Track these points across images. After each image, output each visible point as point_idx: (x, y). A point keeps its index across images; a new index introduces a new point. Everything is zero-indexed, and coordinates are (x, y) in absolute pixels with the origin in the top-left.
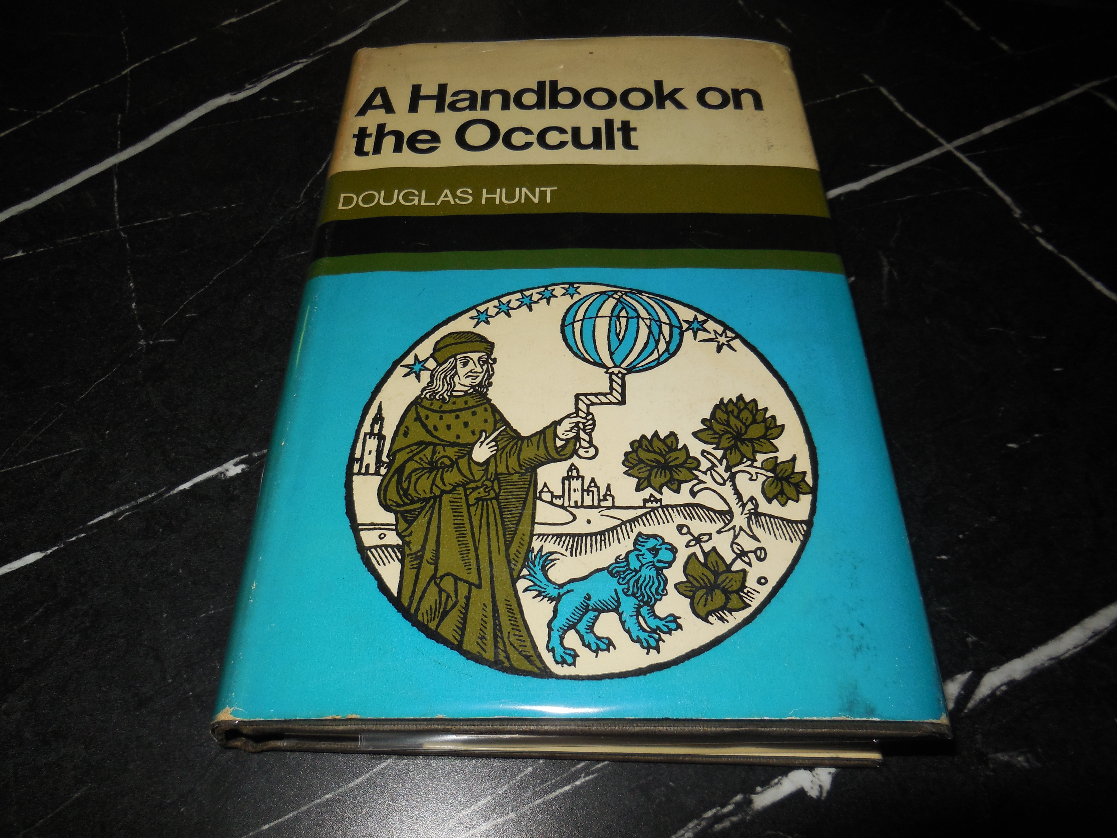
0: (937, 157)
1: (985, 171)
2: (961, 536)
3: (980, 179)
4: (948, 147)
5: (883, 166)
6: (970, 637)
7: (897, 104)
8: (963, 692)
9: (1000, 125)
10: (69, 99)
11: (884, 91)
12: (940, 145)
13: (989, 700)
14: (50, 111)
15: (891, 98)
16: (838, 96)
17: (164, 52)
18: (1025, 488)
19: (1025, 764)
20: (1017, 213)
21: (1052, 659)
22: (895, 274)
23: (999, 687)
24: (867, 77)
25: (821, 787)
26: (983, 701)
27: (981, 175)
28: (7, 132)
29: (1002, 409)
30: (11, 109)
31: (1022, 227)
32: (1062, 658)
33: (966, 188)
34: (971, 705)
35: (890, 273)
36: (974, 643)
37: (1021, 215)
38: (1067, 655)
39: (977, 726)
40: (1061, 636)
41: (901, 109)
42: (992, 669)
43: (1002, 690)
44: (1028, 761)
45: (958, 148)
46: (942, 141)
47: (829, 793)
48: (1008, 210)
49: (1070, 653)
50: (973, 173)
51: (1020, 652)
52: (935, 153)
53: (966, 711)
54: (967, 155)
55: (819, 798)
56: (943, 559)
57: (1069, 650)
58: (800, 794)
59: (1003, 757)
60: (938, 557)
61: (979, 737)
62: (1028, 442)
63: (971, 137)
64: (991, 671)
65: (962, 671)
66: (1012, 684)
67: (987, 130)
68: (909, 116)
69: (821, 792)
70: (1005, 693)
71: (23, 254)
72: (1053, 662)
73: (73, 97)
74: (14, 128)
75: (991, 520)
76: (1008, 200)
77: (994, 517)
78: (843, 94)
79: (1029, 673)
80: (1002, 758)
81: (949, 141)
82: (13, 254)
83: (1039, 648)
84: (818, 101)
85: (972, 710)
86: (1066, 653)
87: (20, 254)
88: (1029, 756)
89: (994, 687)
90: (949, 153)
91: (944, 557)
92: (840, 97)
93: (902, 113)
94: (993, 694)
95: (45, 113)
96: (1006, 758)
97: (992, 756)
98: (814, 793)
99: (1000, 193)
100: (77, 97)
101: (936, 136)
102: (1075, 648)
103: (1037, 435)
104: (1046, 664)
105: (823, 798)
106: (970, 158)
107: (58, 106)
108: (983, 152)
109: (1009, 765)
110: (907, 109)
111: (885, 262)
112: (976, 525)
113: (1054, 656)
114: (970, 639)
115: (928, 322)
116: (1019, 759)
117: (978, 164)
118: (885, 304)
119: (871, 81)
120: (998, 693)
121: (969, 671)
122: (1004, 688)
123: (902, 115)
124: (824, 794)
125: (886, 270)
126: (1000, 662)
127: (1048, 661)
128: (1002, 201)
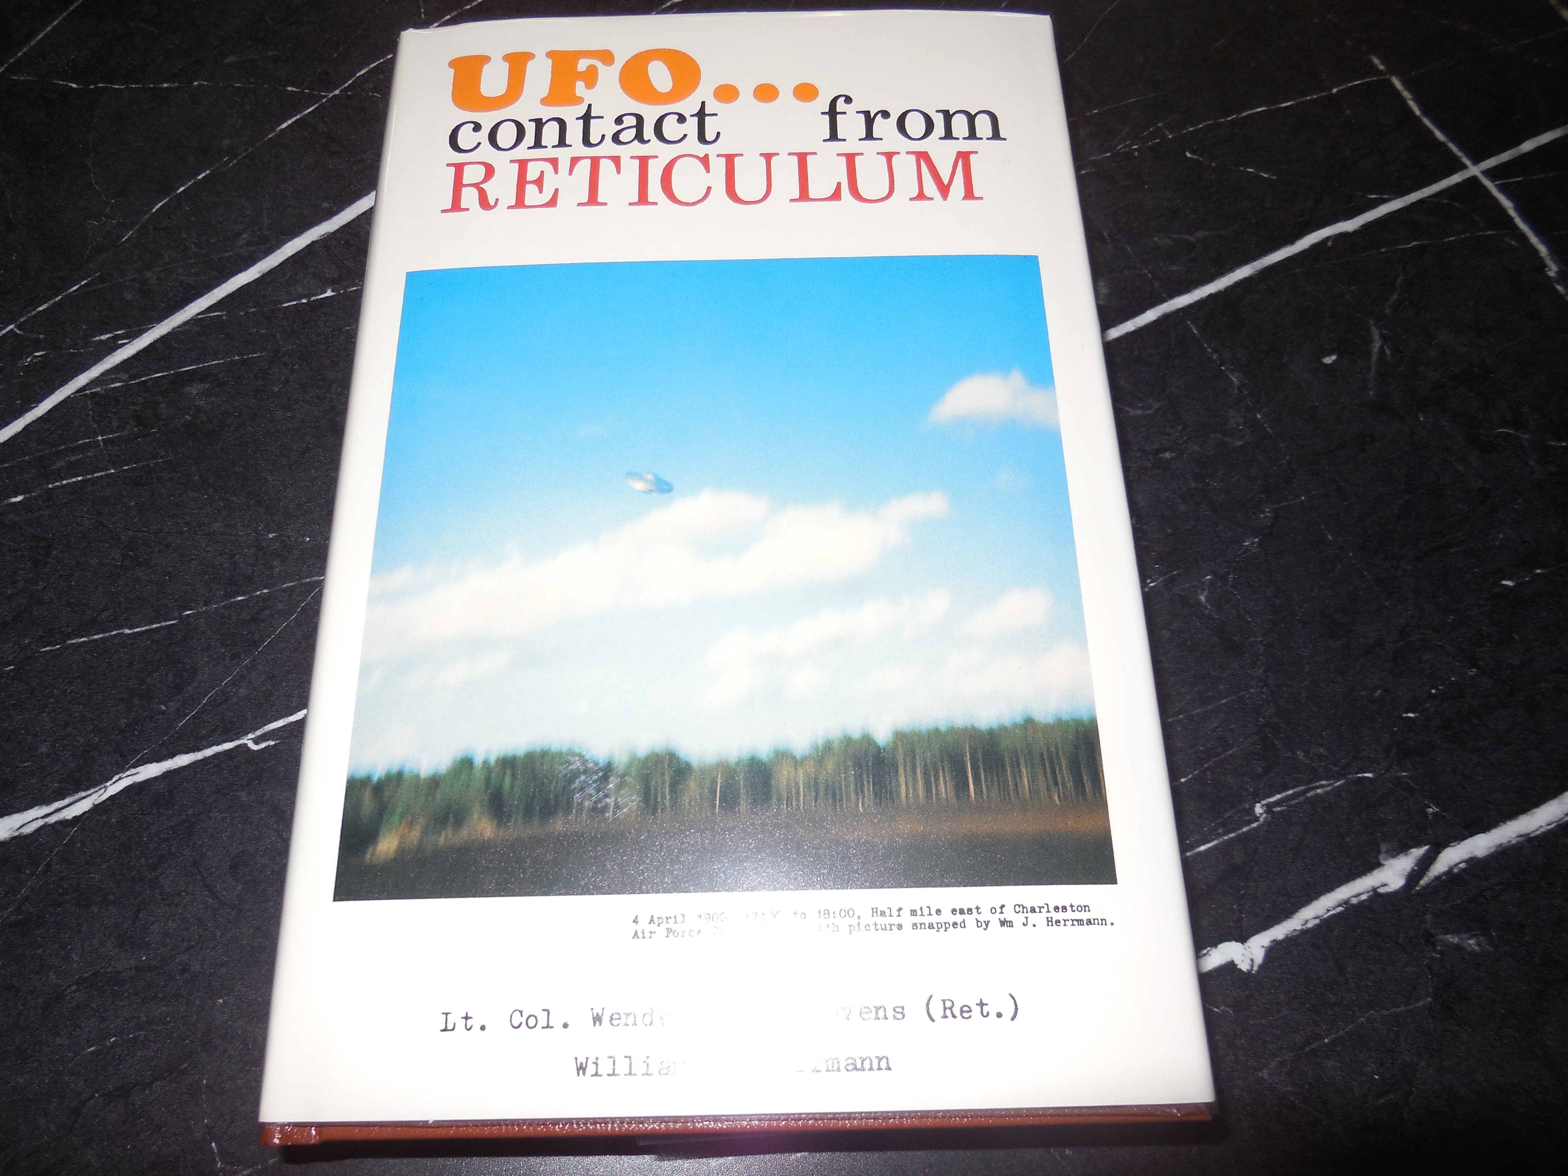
0: (1458, 185)
1: (1517, 209)
2: (1433, 691)
3: (1511, 219)
4: (1474, 170)
5: (1386, 197)
6: (1431, 807)
7: (1412, 104)
8: (1416, 868)
9: (1546, 138)
10: (358, 75)
11: (1397, 83)
12: (1464, 167)
13: (1444, 877)
14: (337, 92)
15: (1406, 94)
16: (1335, 90)
17: (468, 7)
18: (1516, 636)
19: (1477, 948)
20: (1553, 269)
21: (1521, 836)
22: (1388, 352)
23: (1457, 865)
24: (1376, 61)
25: (1252, 960)
26: (1438, 878)
27: (1512, 213)
28: (289, 122)
29: (1501, 536)
30: (290, 89)
31: (1557, 290)
32: (1532, 835)
33: (1490, 232)
34: (1423, 882)
35: (1382, 350)
36: (1433, 814)
37: (1557, 273)
38: (1538, 832)
39: (1427, 905)
40: (1535, 810)
41: (1417, 112)
42: (1452, 844)
43: (1460, 868)
44: (1479, 944)
45: (1487, 173)
46: (1467, 162)
47: (1260, 966)
48: (1542, 266)
49: (1543, 830)
50: (1503, 211)
51: (1485, 827)
52: (1456, 178)
53: (1417, 888)
54: (1497, 183)
55: (1249, 971)
56: (1410, 717)
57: (1541, 827)
58: (1230, 967)
59: (1453, 939)
60: (1404, 715)
61: (1429, 917)
62: (1527, 579)
63: (1505, 156)
64: (1450, 846)
65: (1418, 845)
66: (1473, 862)
67: (1528, 146)
68: (1427, 122)
69: (1252, 966)
70: (1463, 870)
71: (333, 294)
72: (1521, 839)
73: (362, 72)
74: (298, 117)
75: (1470, 673)
76: (1543, 250)
77: (1474, 670)
78: (1342, 88)
79: (1493, 850)
80: (1451, 940)
81: (1476, 161)
82: (322, 294)
83: (1508, 823)
84: (1308, 98)
85: (1424, 888)
86: (1538, 830)
87: (329, 293)
88: (1482, 939)
89: (1452, 864)
90: (1474, 179)
91: (1411, 715)
92: (1338, 92)
93: (1418, 118)
94: (1449, 872)
95: (331, 95)
96: (1456, 940)
97: (1440, 937)
98: (1244, 966)
99: (1534, 240)
100: (368, 72)
101: (1460, 154)
102: (1549, 825)
103: (1538, 571)
104: (1514, 842)
105: (1253, 972)
106: (1502, 188)
107: (346, 85)
108: (1519, 179)
109: (1458, 948)
110: (1426, 112)
111: (1376, 334)
112: (1453, 679)
113: (1523, 833)
114: (1430, 809)
115: (1422, 419)
116: (1470, 942)
117: (1509, 197)
118: (1371, 393)
119: (1382, 67)
120: (1456, 870)
121: (1426, 845)
122: (1462, 865)
123: (1418, 120)
124: (1255, 968)
125: (1377, 345)
126: (1462, 838)
127: (1515, 838)
128: (1535, 251)
